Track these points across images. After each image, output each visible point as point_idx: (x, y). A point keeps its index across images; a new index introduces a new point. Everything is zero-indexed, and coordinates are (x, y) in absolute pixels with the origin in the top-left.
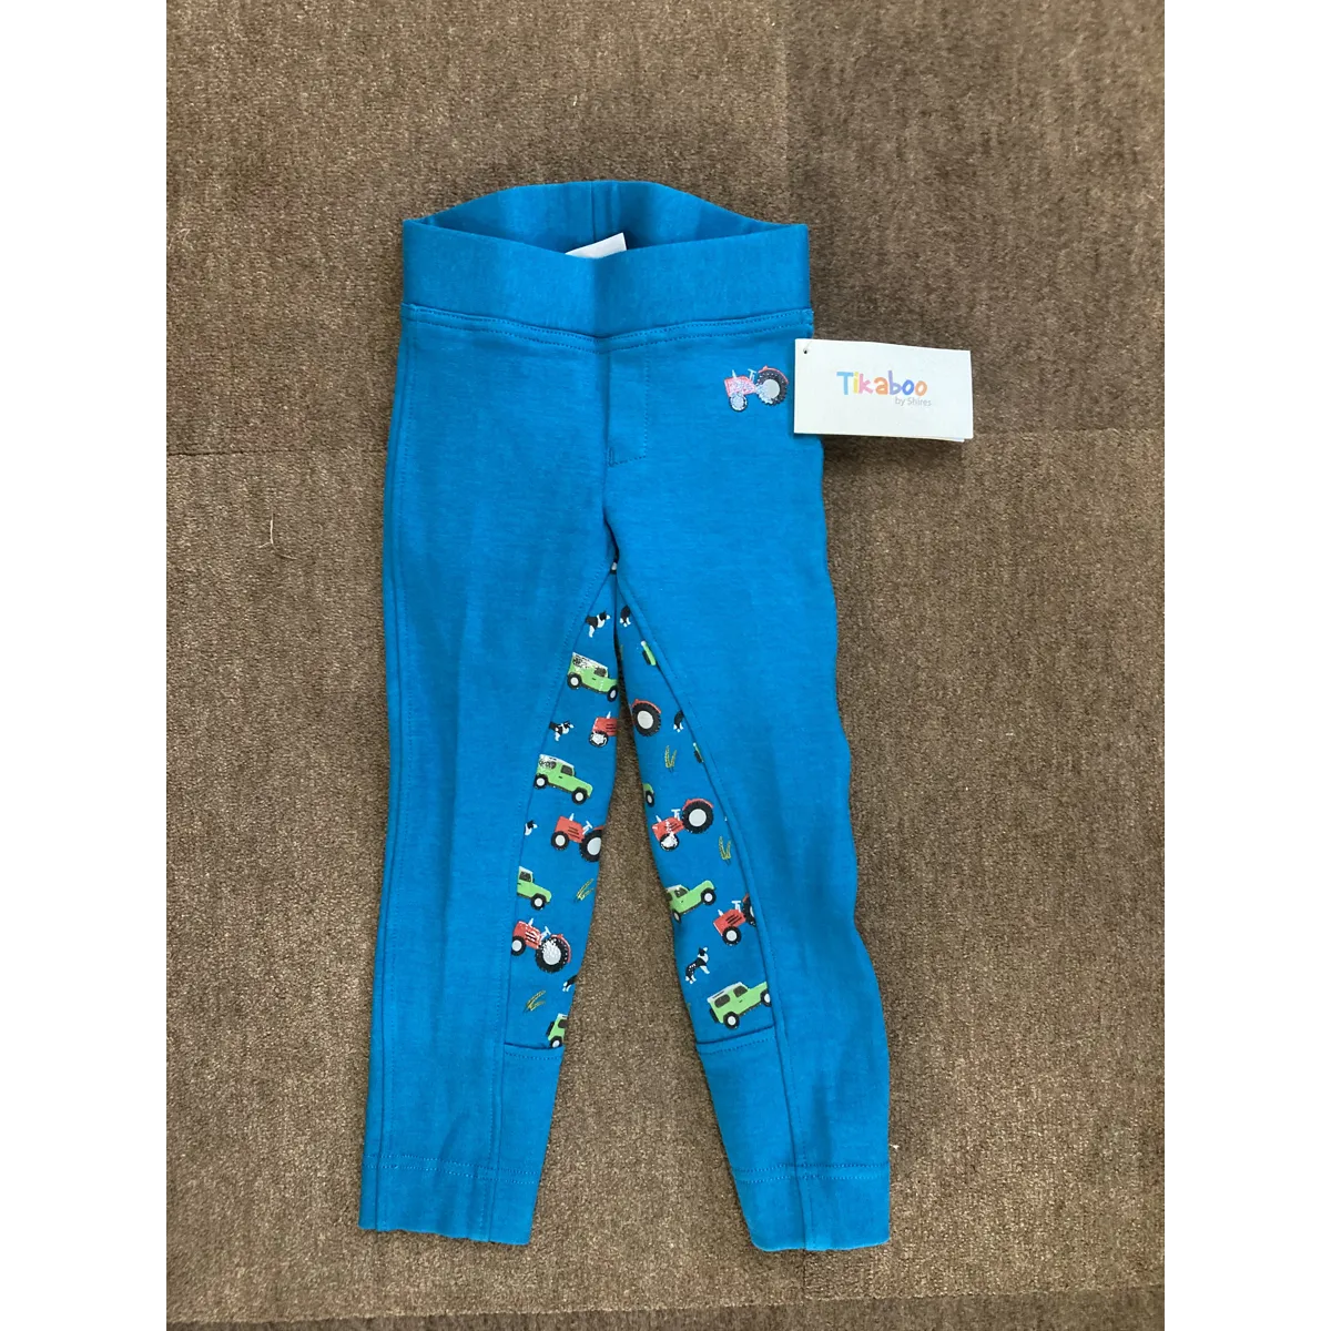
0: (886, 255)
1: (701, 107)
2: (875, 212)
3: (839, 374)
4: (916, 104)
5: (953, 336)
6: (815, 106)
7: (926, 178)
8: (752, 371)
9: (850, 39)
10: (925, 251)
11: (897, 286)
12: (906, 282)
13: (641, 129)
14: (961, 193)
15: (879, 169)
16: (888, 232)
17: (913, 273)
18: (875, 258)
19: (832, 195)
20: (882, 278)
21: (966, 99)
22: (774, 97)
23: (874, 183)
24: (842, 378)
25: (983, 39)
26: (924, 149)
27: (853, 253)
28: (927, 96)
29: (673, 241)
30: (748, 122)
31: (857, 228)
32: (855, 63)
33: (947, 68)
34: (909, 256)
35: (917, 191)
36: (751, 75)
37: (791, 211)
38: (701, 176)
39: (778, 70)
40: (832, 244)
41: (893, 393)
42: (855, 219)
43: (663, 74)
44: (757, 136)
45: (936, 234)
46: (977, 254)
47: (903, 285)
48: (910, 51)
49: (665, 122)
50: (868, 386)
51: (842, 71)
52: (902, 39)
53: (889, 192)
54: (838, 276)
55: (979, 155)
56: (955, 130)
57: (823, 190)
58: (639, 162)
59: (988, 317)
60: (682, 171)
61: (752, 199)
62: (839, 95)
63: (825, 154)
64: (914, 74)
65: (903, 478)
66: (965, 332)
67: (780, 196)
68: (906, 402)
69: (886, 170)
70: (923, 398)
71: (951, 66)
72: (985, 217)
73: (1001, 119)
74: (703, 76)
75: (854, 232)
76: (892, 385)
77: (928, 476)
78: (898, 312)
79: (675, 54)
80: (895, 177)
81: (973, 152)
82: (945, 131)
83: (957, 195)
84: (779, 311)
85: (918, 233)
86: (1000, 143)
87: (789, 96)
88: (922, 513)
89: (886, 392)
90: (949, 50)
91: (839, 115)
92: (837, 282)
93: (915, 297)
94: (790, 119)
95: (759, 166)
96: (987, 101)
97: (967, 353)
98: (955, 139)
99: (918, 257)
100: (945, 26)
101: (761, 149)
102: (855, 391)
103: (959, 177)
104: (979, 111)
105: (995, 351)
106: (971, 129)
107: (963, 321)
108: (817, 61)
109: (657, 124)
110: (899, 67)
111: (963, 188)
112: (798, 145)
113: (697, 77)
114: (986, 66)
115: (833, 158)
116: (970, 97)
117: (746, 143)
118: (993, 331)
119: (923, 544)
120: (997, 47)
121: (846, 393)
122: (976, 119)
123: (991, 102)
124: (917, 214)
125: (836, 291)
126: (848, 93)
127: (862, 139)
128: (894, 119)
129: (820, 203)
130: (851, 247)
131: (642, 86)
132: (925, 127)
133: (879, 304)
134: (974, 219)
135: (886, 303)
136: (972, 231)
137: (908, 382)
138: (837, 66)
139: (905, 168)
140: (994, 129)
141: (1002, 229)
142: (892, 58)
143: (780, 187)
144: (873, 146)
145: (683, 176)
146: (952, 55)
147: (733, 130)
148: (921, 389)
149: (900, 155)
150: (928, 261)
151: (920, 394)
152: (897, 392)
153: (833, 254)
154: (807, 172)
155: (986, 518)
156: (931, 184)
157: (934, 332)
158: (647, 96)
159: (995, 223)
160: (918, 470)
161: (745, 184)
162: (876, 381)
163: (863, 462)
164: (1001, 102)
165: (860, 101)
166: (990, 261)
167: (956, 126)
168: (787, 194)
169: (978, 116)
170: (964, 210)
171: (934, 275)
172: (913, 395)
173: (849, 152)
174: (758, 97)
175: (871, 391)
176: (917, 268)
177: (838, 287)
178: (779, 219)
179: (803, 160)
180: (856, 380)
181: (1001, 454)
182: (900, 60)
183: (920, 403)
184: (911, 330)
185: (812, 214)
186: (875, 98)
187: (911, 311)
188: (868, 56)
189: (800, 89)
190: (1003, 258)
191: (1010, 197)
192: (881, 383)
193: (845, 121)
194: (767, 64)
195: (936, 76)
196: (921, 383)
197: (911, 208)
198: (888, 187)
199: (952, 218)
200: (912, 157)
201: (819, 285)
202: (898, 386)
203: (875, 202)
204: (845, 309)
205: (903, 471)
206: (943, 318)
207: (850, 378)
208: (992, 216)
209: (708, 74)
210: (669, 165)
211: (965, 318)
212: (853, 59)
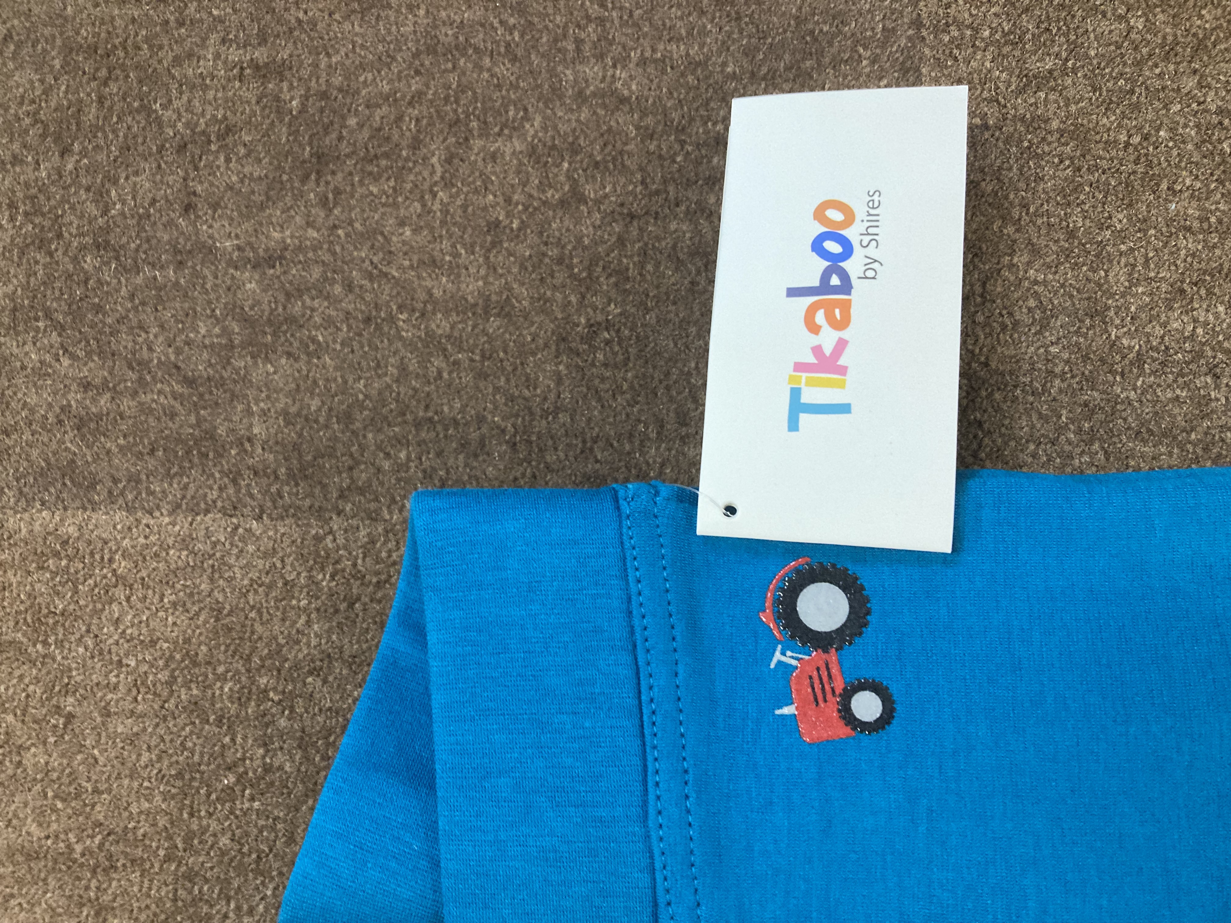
0: (488, 299)
1: (132, 712)
2: (391, 319)
3: (793, 425)
4: (170, 224)
5: (683, 143)
6: (152, 452)
7: (324, 202)
8: (778, 656)
9: (23, 368)
10: (485, 209)
11: (560, 277)
12: (553, 252)
13: (168, 859)
14: (361, 125)
15: (297, 308)
16: (437, 293)
17: (532, 238)
18: (494, 324)
19: (347, 418)
20: (543, 311)
21: (168, 115)
22: (126, 543)
23: (329, 322)
24: (804, 418)
25: (50, 79)
26: (262, 207)
27: (482, 375)
28: (154, 201)
29: (435, 864)
30: (174, 605)
31: (424, 362)
32: (73, 357)
33: (101, 157)
34: (494, 244)
35: (351, 223)
36: (76, 592)
37: (373, 517)
38: (283, 723)
39: (71, 530)
40: (456, 422)
41: (846, 287)
42: (403, 368)
43: (56, 796)
44: (205, 587)
45: (448, 184)
46: (499, 87)
47: (560, 261)
48: (60, 236)
49: (158, 798)
50: (828, 350)
51: (86, 386)
52: (33, 253)
53: (349, 287)
54: (531, 414)
55: (285, 85)
56: (230, 140)
57: (334, 439)
58: (241, 870)
59: (643, 62)
60: (268, 769)
61: (343, 606)
62: (135, 393)
63: (256, 431)
64: (107, 230)
65: (1029, 264)
66: (675, 116)
67: (341, 541)
68: (871, 251)
69: (300, 293)
70: (860, 211)
71: (97, 147)
72: (418, 72)
73: (214, 38)
74: (69, 703)
75: (432, 372)
76: (824, 287)
77: (1025, 206)
78: (621, 273)
79: (20, 763)
80: (316, 272)
81: (277, 99)
82: (228, 160)
83: (366, 134)
84: (625, 577)
85: (443, 223)
86: (263, 41)
87: (130, 509)
88: (1120, 219)
89: (846, 307)
90: (65, 152)
91: (175, 396)
92: (545, 414)
93: (586, 230)
94: (176, 508)
95: (271, 586)
96: (175, 72)
97: (739, 105)
98: (247, 138)
99: (497, 223)
100: (16, 160)
101: (233, 578)
102: (842, 385)
103: (326, 130)
104: (193, 87)
105: (724, 47)
106: (230, 104)
107: (649, 120)
108: (61, 442)
109: (162, 821)
110: (89, 262)
111: (352, 122)
112: (231, 491)
113: (70, 717)
114: (103, 73)
115: (264, 413)
116: (164, 107)
117: (217, 611)
118: (677, 50)
119: (1203, 219)
120: (68, 50)
121: (844, 409)
122: (211, 94)
123: (177, 61)
124: (402, 223)
125: (563, 418)
126: (132, 376)
127: (231, 346)
128: (196, 274)
129: (362, 448)
130: (467, 378)
131: (78, 848)
132: (215, 207)
133: (600, 318)
134: (420, 94)
135: (598, 300)
136: (447, 99)
137: (817, 246)
138: (74, 397)
139: (300, 249)
140: (234, 55)
141: (446, 35)
142: (70, 276)
143: (318, 539)
144: (245, 320)
145: (280, 768)
146: (76, 147)
147: (187, 641)
148: (835, 215)
149: (270, 261)
150: (508, 200)
151: (850, 218)
152: (845, 277)
153: (481, 420)
154: (291, 475)
155: (1138, 64)
156: (337, 192)
157: (671, 189)
158: (98, 839)
159: (431, 50)
160: (1010, 230)
161: (308, 623)
162: (814, 329)
163: (986, 364)
164: (180, 41)
165: (150, 349)
166: (514, 59)
167: (221, 137)
168: (336, 523)
169: (205, 88)
170: (400, 119)
171: (541, 188)
172: (851, 233)
173: (256, 376)
174: (124, 578)
175: (841, 345)
176: (523, 226)
177: (557, 410)
178: (391, 545)
179: (264, 481)
180: (810, 383)
181: (976, 30)
182: (75, 260)
183: (873, 220)
184: (666, 243)
185: (386, 465)
186: (147, 316)
187: (621, 241)
188: (61, 328)
189: (115, 481)
190: (511, 30)
191: (378, 18)
192: (820, 317)
193: (190, 382)
194: (57, 555)
195: (115, 182)
196: (819, 213)
197: (387, 240)
198: (338, 289)
199: (416, 144)
200: (276, 235)
201: (550, 458)
202: (826, 276)
203: (368, 320)
204: (608, 396)
205: (1012, 266)
206: (641, 169)
207: (809, 396)
208: (416, 55)
209: (66, 691)
210: (252, 799)
211: (644, 114)
212: (66, 362)
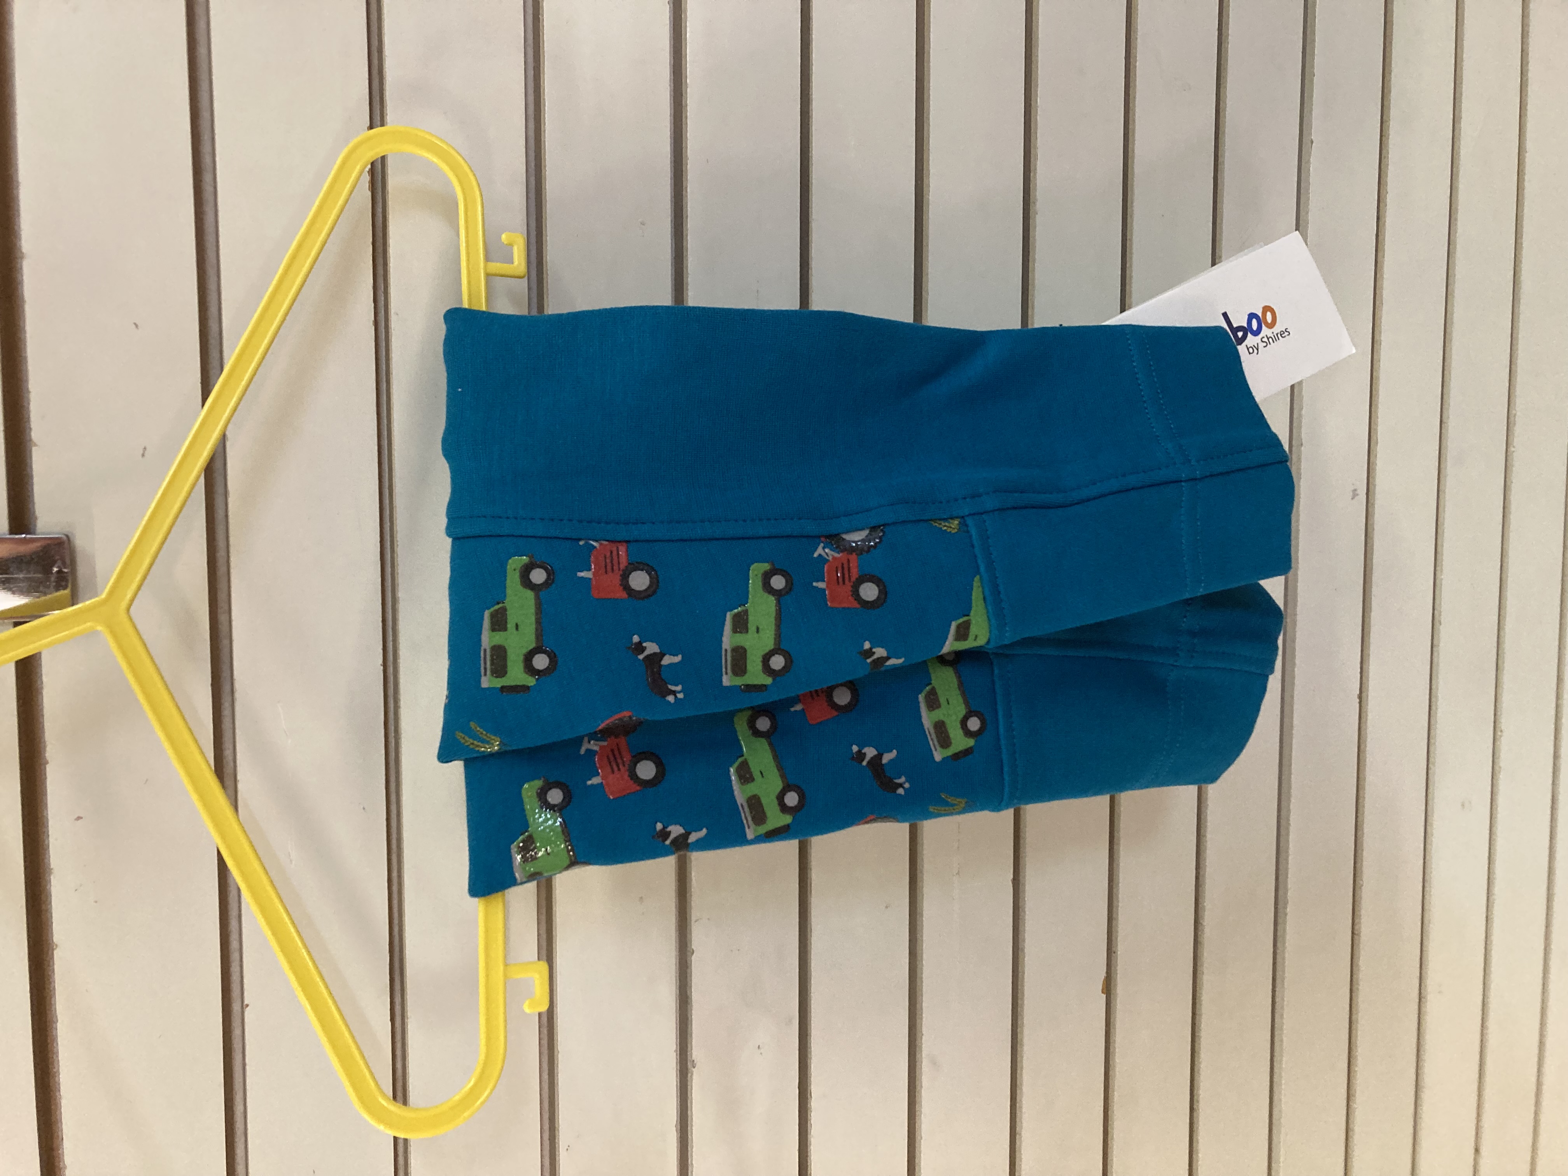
68: (1262, 345)
70: (1277, 329)
76: (1235, 330)
137: (1252, 316)
148: (1269, 317)
151: (1271, 326)
152: (1245, 337)
172: (1265, 330)
183: (1275, 338)
196: (1266, 309)
202: (1240, 328)
